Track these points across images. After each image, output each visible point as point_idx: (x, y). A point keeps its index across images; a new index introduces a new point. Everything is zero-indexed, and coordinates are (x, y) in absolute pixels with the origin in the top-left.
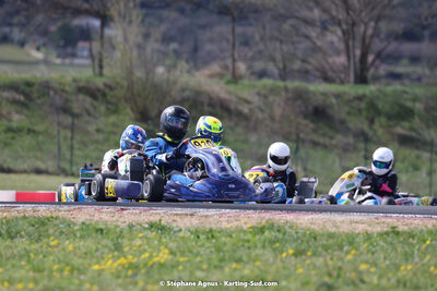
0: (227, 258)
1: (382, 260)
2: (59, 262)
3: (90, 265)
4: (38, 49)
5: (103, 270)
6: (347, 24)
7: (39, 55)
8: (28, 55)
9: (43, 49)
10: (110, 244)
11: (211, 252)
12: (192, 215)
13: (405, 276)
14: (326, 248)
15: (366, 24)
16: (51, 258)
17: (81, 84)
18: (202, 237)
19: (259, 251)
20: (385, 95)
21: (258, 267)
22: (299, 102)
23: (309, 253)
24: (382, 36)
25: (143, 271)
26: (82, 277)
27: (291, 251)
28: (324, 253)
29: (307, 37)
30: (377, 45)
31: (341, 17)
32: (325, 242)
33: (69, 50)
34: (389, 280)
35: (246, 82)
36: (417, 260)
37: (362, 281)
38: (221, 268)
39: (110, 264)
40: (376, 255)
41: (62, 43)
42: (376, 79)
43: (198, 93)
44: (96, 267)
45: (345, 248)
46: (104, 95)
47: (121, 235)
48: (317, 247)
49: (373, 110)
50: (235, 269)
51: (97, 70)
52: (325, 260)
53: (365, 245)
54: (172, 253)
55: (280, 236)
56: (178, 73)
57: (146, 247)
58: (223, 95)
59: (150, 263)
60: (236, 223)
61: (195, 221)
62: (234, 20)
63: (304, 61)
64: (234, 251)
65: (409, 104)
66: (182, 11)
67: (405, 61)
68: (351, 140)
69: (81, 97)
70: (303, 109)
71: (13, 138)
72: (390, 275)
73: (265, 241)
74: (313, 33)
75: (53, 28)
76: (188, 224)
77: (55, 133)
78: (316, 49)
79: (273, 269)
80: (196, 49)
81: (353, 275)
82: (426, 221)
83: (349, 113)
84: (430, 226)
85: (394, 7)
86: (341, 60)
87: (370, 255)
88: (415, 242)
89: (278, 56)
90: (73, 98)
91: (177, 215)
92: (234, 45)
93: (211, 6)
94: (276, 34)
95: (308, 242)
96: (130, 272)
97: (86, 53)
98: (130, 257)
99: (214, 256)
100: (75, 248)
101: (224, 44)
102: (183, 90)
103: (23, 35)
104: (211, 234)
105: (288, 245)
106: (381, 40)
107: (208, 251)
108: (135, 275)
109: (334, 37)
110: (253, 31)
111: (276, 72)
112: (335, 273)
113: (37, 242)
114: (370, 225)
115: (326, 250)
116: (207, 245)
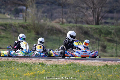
0: (61, 72)
1: (103, 73)
2: (15, 73)
3: (23, 74)
4: (8, 15)
5: (26, 76)
6: (93, 8)
7: (9, 17)
8: (6, 16)
9: (10, 15)
10: (28, 68)
11: (56, 71)
12: (51, 61)
13: (109, 78)
14: (88, 70)
15: (99, 9)
16: (12, 72)
17: (20, 25)
18: (54, 67)
19: (69, 71)
20: (104, 28)
21: (69, 75)
22: (80, 30)
23: (83, 71)
24: (103, 12)
25: (38, 76)
26: (21, 78)
27: (78, 71)
28: (87, 71)
29: (82, 12)
30: (102, 14)
31: (92, 6)
32: (87, 68)
33: (17, 15)
34: (105, 79)
35: (66, 24)
36: (113, 73)
37: (98, 79)
38: (59, 75)
39: (29, 74)
40: (102, 72)
41: (15, 13)
42: (101, 24)
43: (52, 27)
44: (25, 75)
45: (93, 70)
46: (27, 28)
47: (31, 66)
48: (85, 70)
49: (100, 32)
50: (63, 76)
51: (25, 21)
52: (88, 73)
53: (99, 69)
54: (46, 71)
55: (75, 67)
56: (47, 22)
57: (38, 69)
58: (59, 28)
59: (40, 74)
60: (63, 63)
61: (52, 62)
62: (62, 7)
63: (81, 19)
64: (63, 71)
65: (110, 30)
66: (48, 5)
67: (109, 19)
68: (95, 40)
69: (21, 28)
70: (81, 31)
71: (2, 39)
72: (106, 77)
73: (71, 68)
74: (84, 11)
75: (13, 9)
76: (50, 63)
77: (13, 38)
78: (85, 15)
79: (73, 76)
80: (52, 15)
81: (95, 77)
82: (115, 63)
83: (94, 33)
84: (116, 64)
85: (106, 4)
86: (92, 18)
87: (100, 72)
88: (112, 68)
89: (75, 17)
90: (18, 28)
91: (47, 61)
92: (62, 14)
93: (56, 3)
94: (74, 11)
95: (83, 68)
96: (34, 76)
97: (22, 16)
98: (34, 72)
99: (57, 72)
100: (19, 69)
101: (60, 14)
102: (49, 26)
103: (4, 11)
104: (56, 66)
105: (77, 69)
106: (103, 13)
107: (55, 71)
108: (35, 77)
109: (90, 12)
110: (68, 10)
111: (74, 21)
112: (90, 77)
113: (8, 68)
114: (100, 64)
115: (88, 71)
116: (55, 69)
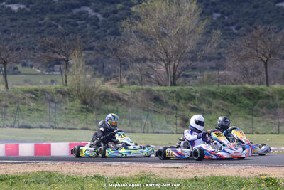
6: (167, 61)
15: (175, 61)
17: (58, 90)
20: (183, 90)
22: (148, 95)
31: (164, 58)
35: (126, 86)
43: (106, 92)
46: (68, 94)
49: (178, 97)
51: (65, 83)
58: (117, 92)
65: (194, 94)
68: (170, 109)
69: (58, 95)
70: (150, 97)
74: (153, 65)
77: (48, 110)
83: (169, 99)
89: (139, 76)
90: (55, 95)
92: (121, 71)
102: (100, 91)
109: (162, 66)
111: (138, 82)
